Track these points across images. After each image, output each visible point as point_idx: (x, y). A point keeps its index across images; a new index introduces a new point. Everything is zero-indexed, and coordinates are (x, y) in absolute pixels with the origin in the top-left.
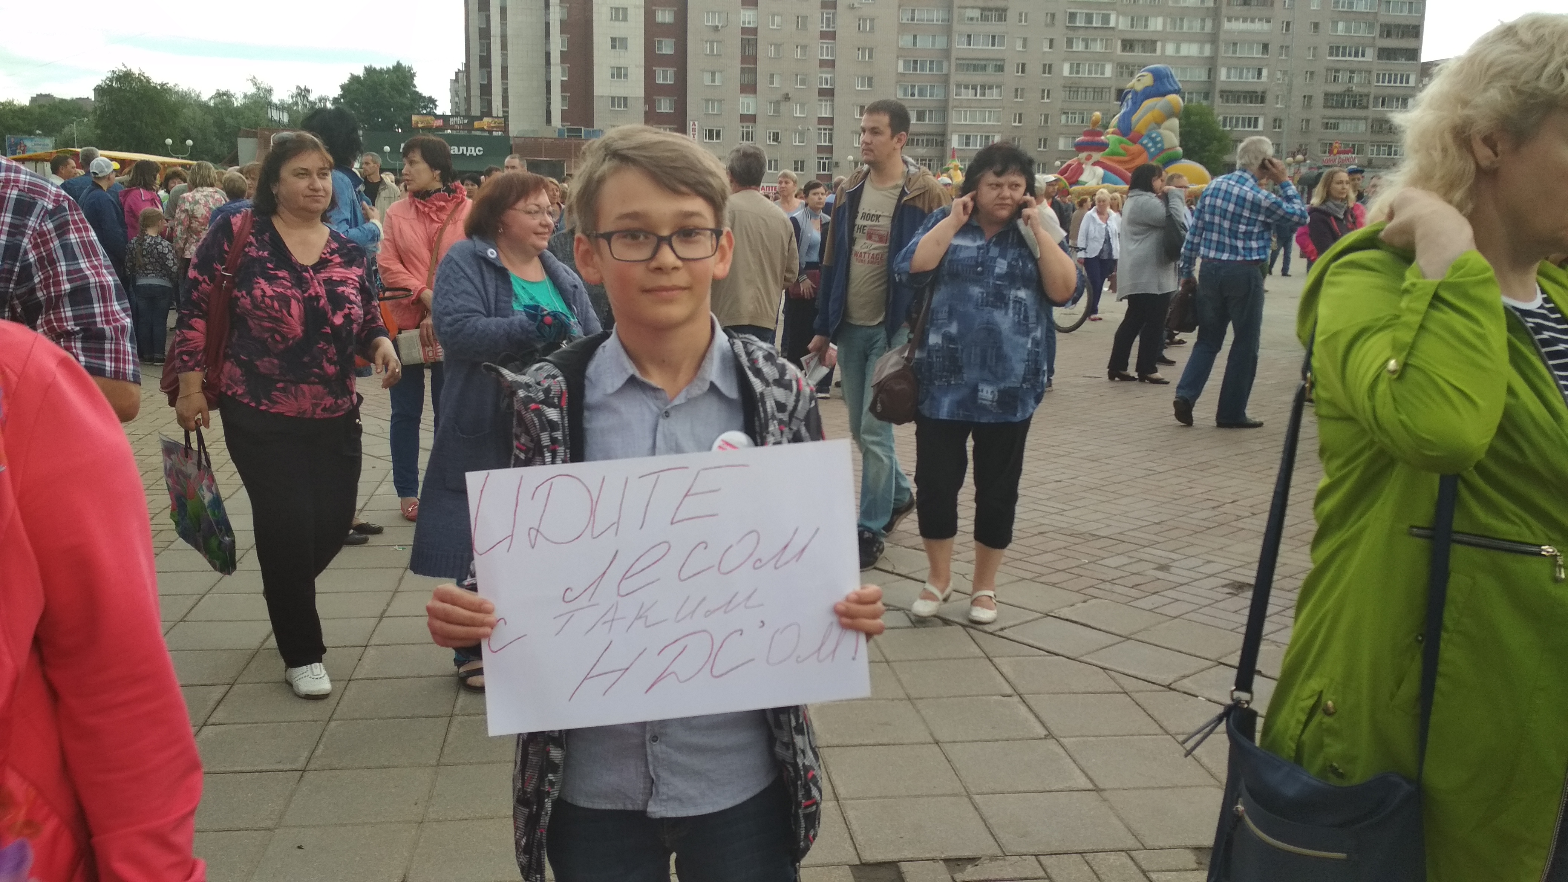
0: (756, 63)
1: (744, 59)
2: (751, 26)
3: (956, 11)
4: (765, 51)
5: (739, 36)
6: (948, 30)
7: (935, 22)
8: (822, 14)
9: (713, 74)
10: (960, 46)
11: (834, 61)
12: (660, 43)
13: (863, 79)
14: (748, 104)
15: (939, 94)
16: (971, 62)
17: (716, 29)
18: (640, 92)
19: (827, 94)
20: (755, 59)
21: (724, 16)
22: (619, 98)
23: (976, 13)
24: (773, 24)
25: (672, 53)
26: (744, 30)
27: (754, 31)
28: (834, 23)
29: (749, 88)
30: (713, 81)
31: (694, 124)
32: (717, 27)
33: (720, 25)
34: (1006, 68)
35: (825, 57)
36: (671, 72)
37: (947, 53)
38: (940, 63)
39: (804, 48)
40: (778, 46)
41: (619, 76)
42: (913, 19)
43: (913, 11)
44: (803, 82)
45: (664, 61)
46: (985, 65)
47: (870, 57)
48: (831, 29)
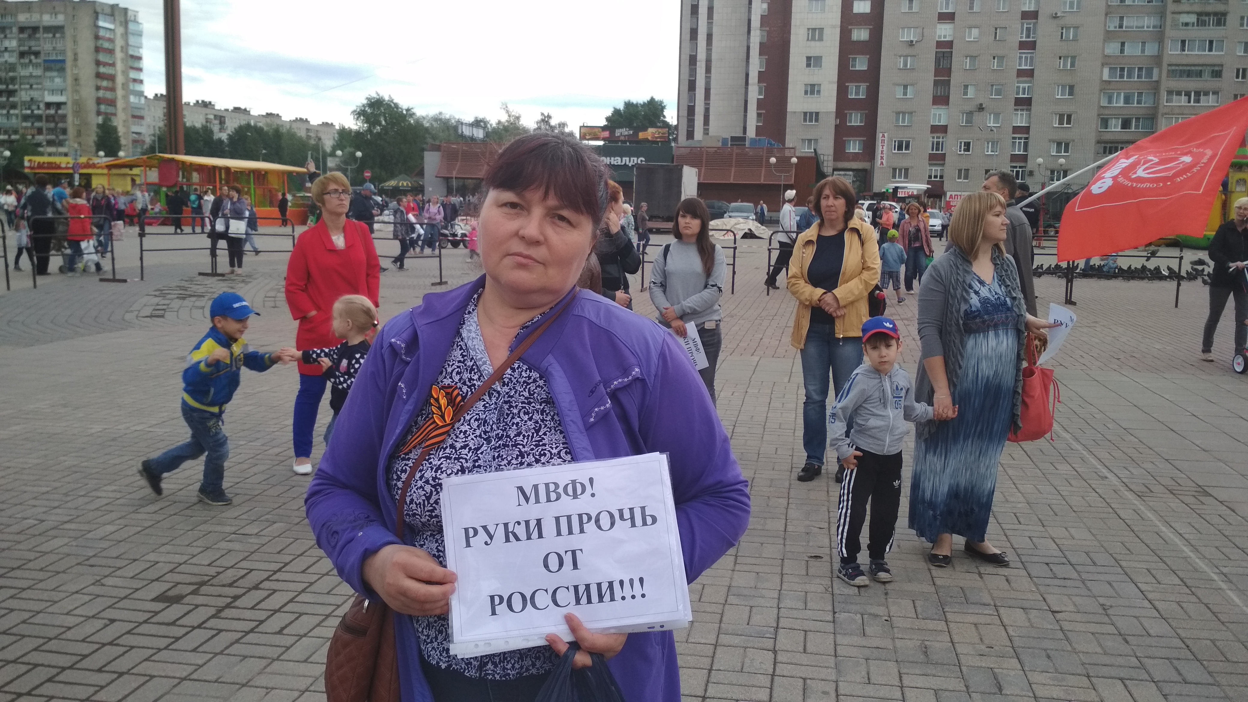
0: (950, 76)
1: (938, 72)
2: (947, 39)
3: (1169, 17)
4: (959, 63)
5: (934, 50)
6: (1160, 36)
7: (1145, 29)
8: (1022, 25)
9: (905, 87)
10: (1172, 52)
11: (1032, 71)
12: (854, 60)
13: (1064, 87)
14: (940, 115)
15: (1147, 102)
16: (1185, 68)
17: (911, 44)
18: (831, 106)
19: (1024, 103)
20: (948, 72)
21: (919, 31)
22: (811, 113)
23: (1192, 19)
24: (970, 36)
25: (866, 69)
26: (939, 44)
27: (950, 44)
28: (1034, 33)
29: (942, 100)
30: (905, 94)
31: (883, 136)
32: (912, 41)
33: (915, 40)
34: (1224, 74)
35: (1023, 67)
36: (863, 86)
37: (1158, 59)
38: (1150, 71)
39: (1001, 58)
40: (973, 58)
41: (812, 93)
42: (1121, 26)
43: (1122, 18)
44: (998, 93)
45: (858, 76)
46: (1201, 71)
47: (1073, 65)
48: (1031, 39)
